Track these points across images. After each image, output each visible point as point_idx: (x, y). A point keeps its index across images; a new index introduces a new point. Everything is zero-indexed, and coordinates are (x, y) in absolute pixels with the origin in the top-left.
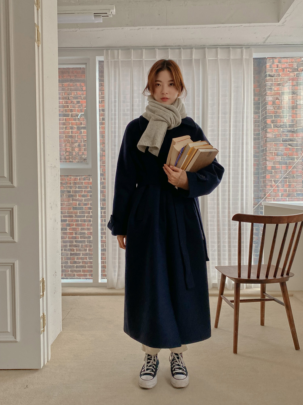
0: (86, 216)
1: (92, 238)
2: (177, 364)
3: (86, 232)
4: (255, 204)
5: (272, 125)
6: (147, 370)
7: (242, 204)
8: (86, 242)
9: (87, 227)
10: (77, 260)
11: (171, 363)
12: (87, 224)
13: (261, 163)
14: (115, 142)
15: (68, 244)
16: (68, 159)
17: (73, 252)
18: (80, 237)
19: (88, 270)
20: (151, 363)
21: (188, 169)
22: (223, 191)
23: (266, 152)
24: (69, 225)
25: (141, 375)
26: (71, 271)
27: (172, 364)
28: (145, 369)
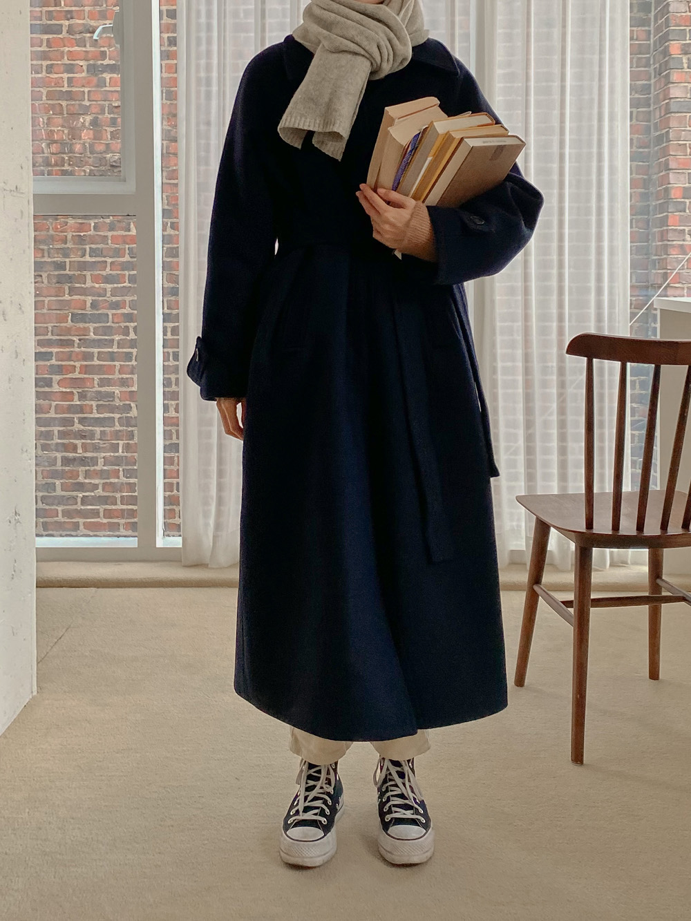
0: (115, 343)
1: (134, 409)
2: (398, 792)
3: (117, 390)
4: (636, 306)
5: (685, 61)
6: (306, 809)
7: (599, 305)
8: (117, 424)
9: (120, 376)
10: (85, 478)
11: (379, 790)
12: (121, 365)
13: (655, 177)
14: (208, 112)
15: (56, 429)
16: (56, 165)
17: (71, 455)
18: (98, 406)
19: (122, 510)
20: (317, 790)
21: (434, 198)
22: (544, 265)
23: (668, 145)
24: (60, 370)
25: (287, 827)
26: (67, 514)
27: (382, 795)
28: (301, 808)
